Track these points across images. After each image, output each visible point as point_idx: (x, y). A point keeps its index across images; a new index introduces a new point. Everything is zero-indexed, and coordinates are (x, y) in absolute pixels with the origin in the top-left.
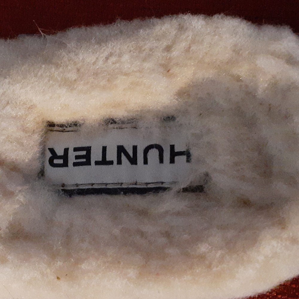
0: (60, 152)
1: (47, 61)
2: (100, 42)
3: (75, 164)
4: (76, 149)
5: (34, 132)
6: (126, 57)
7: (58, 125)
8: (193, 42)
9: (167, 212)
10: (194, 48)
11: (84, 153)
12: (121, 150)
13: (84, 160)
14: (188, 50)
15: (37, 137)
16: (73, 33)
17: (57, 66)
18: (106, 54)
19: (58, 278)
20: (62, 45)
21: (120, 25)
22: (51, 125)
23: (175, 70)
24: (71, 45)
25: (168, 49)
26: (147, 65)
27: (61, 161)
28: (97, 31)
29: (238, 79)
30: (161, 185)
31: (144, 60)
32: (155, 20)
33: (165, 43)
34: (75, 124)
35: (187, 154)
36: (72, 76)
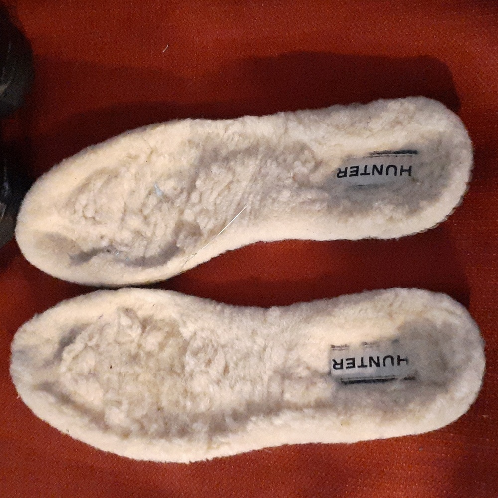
0: (338, 361)
1: (329, 314)
2: (356, 303)
3: (347, 367)
4: (347, 359)
5: (324, 351)
6: (369, 311)
7: (337, 347)
8: (403, 302)
9: (395, 390)
10: (403, 305)
11: (351, 361)
12: (371, 359)
13: (351, 365)
14: (400, 306)
15: (326, 354)
16: (342, 298)
17: (334, 316)
18: (358, 310)
19: (342, 425)
20: (336, 305)
21: (365, 294)
22: (333, 346)
23: (395, 316)
24: (341, 305)
25: (391, 305)
26: (381, 314)
27: (339, 366)
28: (354, 297)
29: (428, 320)
30: (393, 378)
31: (379, 312)
32: (383, 291)
33: (389, 303)
34: (346, 346)
35: (406, 360)
36: (342, 321)
